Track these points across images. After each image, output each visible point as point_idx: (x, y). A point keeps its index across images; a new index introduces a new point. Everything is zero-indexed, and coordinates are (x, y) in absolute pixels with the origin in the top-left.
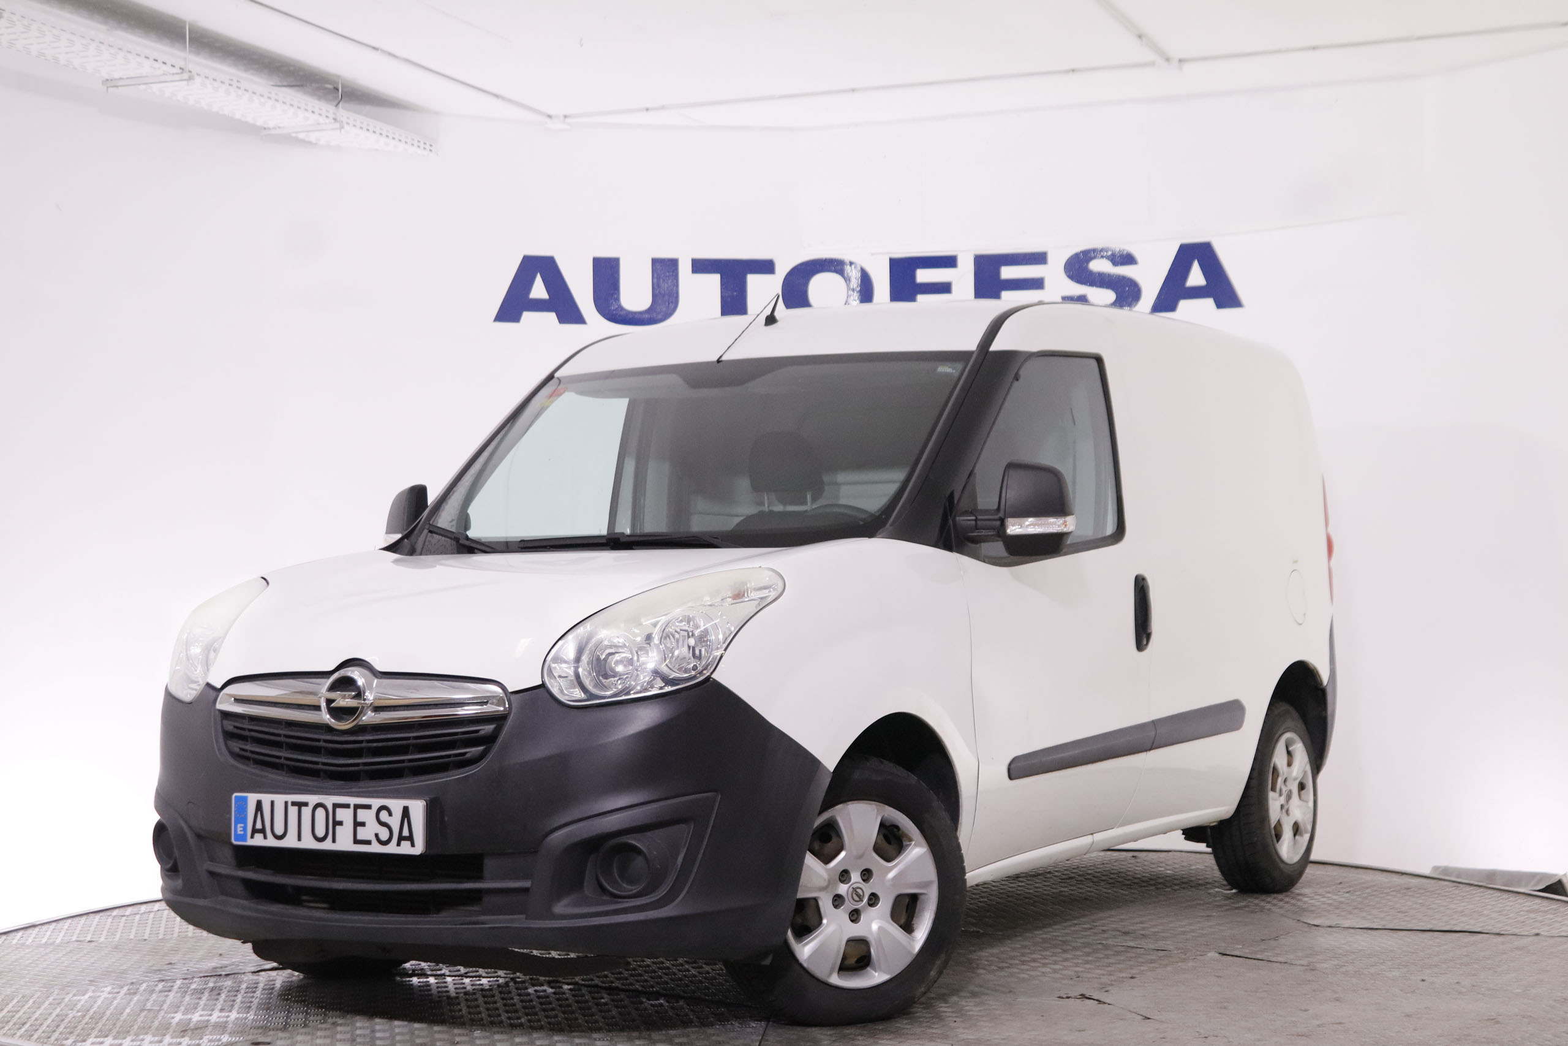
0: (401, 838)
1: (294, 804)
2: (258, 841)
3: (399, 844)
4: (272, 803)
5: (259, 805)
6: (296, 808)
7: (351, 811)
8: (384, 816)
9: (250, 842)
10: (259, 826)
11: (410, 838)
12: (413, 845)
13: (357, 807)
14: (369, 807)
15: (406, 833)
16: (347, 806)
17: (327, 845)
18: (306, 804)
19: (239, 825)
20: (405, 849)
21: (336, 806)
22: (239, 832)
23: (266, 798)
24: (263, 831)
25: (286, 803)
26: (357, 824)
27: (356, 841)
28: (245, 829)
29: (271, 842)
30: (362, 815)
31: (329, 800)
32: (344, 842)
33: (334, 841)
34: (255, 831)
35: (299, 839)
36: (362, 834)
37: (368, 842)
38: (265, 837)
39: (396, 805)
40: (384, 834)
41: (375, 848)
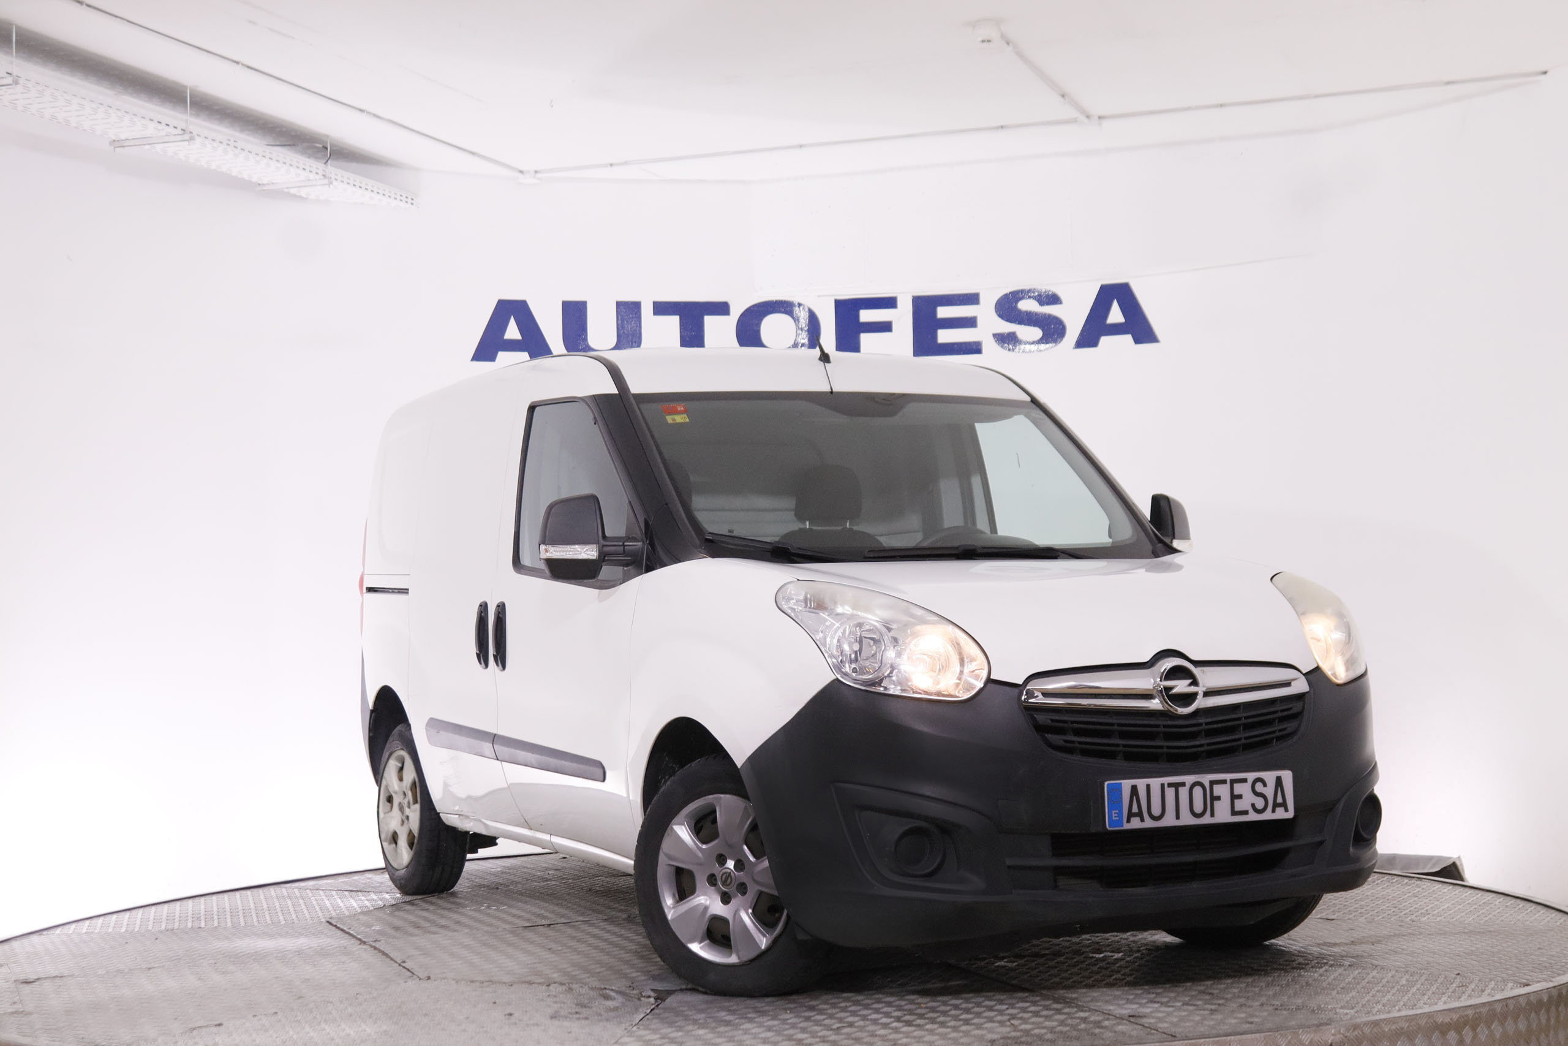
0: (1276, 805)
1: (1170, 785)
2: (1135, 824)
3: (1273, 811)
4: (1148, 786)
5: (1134, 789)
6: (1173, 789)
7: (1227, 786)
8: (1259, 787)
9: (1127, 826)
10: (1135, 809)
11: (1284, 805)
12: (1286, 810)
13: (1233, 782)
14: (1245, 780)
15: (1280, 800)
16: (1224, 782)
17: (1206, 820)
18: (1183, 784)
19: (1114, 812)
20: (1280, 814)
21: (1212, 783)
22: (1114, 818)
23: (1141, 783)
24: (1140, 814)
25: (1163, 785)
26: (1234, 797)
27: (1234, 813)
28: (1120, 814)
29: (1149, 823)
30: (1239, 788)
31: (1206, 779)
32: (1222, 815)
33: (1212, 815)
34: (1131, 815)
35: (1178, 817)
36: (1239, 805)
37: (1246, 813)
38: (1142, 820)
39: (1270, 776)
40: (1260, 803)
41: (1253, 817)
